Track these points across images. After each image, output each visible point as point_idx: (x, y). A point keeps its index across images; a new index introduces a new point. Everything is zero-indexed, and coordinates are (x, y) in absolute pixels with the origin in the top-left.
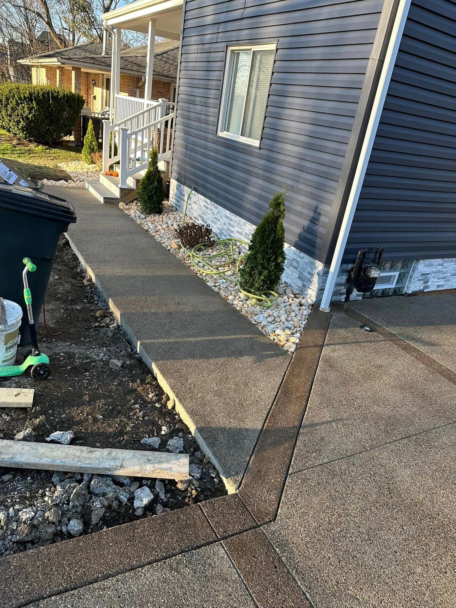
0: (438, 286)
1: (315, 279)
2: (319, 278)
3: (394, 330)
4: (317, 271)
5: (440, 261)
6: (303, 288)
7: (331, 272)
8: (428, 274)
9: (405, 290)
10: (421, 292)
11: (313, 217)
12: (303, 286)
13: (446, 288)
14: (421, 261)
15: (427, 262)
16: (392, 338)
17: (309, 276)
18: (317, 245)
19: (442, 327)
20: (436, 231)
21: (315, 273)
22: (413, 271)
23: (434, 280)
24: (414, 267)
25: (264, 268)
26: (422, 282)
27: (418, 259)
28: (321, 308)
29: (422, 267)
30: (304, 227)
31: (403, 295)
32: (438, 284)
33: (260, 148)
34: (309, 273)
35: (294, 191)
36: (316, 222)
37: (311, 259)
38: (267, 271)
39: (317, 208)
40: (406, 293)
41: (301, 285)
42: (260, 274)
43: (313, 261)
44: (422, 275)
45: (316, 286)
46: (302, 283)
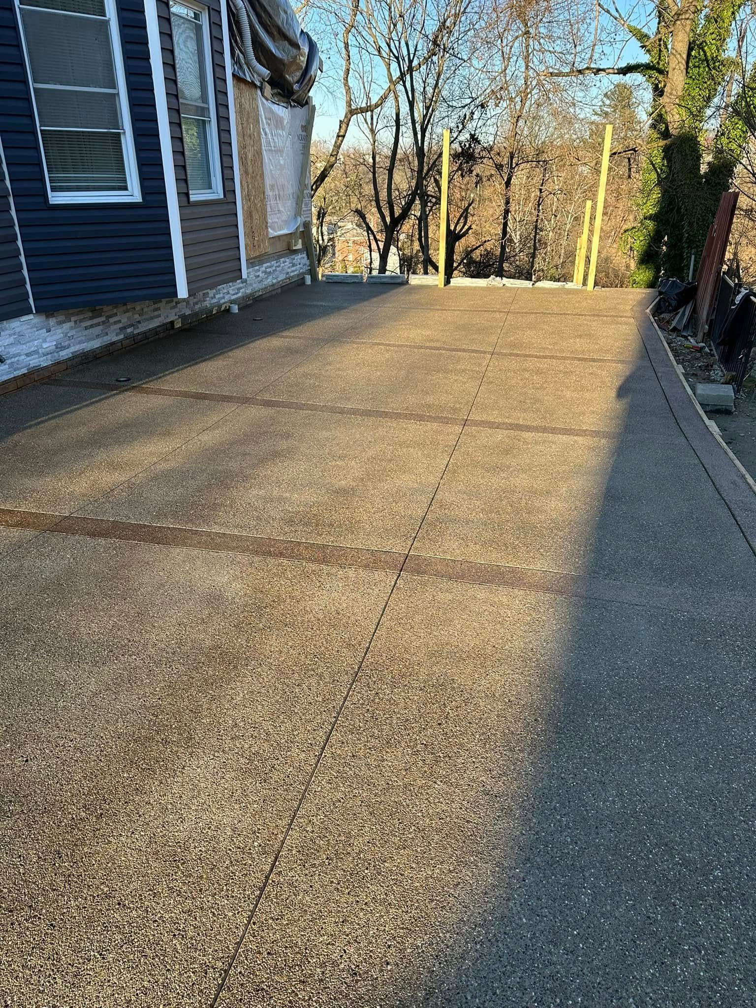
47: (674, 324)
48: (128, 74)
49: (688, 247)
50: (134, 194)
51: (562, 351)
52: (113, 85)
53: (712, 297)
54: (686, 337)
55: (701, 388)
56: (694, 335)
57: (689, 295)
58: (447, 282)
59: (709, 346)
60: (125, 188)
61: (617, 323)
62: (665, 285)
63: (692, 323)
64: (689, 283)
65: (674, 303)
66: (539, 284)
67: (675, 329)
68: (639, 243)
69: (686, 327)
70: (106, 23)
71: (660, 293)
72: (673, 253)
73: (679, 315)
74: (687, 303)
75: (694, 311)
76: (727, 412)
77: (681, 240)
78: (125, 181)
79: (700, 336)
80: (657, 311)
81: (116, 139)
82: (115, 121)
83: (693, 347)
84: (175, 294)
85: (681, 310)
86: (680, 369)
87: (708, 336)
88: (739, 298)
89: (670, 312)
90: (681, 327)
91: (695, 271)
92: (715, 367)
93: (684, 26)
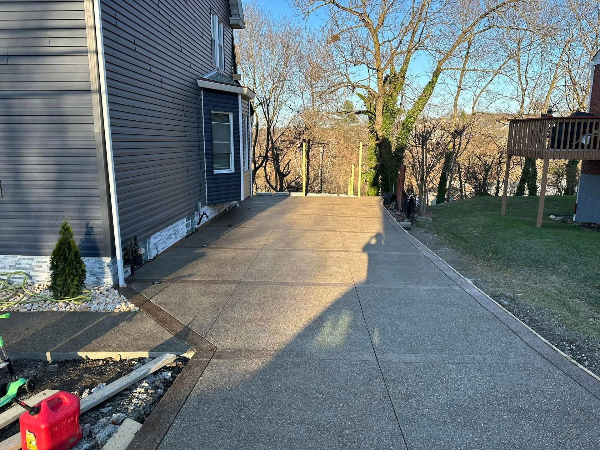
0: (163, 249)
1: (107, 270)
2: (110, 268)
3: (169, 278)
4: (106, 264)
5: (159, 233)
6: (98, 280)
7: (119, 260)
8: (156, 243)
9: (149, 258)
10: (157, 255)
11: (86, 231)
12: (97, 279)
13: (166, 248)
14: (152, 237)
15: (154, 236)
16: (172, 281)
17: (100, 271)
18: (99, 248)
19: (187, 266)
20: (152, 216)
21: (105, 266)
22: (149, 244)
23: (160, 245)
24: (148, 242)
25: (75, 276)
26: (155, 249)
27: (149, 237)
28: (121, 286)
29: (153, 240)
30: (81, 240)
31: (149, 261)
32: (162, 247)
33: (2, 196)
34: (99, 268)
35: (59, 219)
36: (92, 233)
37: (97, 259)
38: (77, 277)
39: (87, 224)
40: (150, 260)
41: (95, 279)
42: (72, 281)
43: (99, 259)
44: (154, 245)
45: (110, 274)
46: (95, 277)
47: (390, 208)
48: (234, 138)
49: (391, 181)
50: (232, 170)
51: (358, 215)
52: (229, 140)
53: (402, 198)
54: (395, 212)
55: (402, 223)
56: (398, 211)
57: (394, 198)
58: (306, 195)
59: (403, 214)
60: (229, 168)
61: (372, 207)
62: (385, 195)
63: (396, 206)
64: (393, 194)
65: (389, 201)
66: (340, 195)
67: (391, 209)
68: (370, 178)
69: (395, 208)
70: (229, 125)
71: (384, 198)
72: (384, 183)
73: (391, 205)
74: (394, 201)
75: (396, 203)
76: (410, 229)
77: (387, 178)
78: (229, 166)
79: (400, 211)
80: (384, 203)
81: (229, 155)
82: (229, 150)
83: (398, 214)
84: (240, 199)
85: (392, 203)
86: (395, 219)
87: (402, 211)
88: (409, 198)
89: (388, 204)
90: (393, 208)
91: (395, 189)
92: (405, 219)
93: (380, 102)
